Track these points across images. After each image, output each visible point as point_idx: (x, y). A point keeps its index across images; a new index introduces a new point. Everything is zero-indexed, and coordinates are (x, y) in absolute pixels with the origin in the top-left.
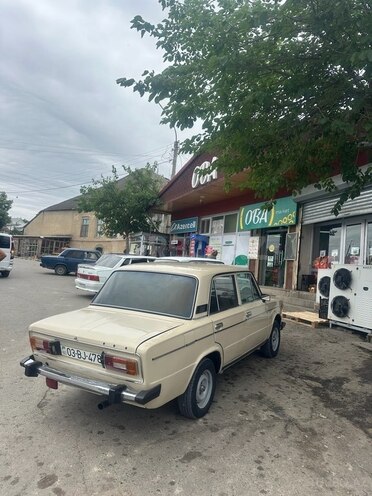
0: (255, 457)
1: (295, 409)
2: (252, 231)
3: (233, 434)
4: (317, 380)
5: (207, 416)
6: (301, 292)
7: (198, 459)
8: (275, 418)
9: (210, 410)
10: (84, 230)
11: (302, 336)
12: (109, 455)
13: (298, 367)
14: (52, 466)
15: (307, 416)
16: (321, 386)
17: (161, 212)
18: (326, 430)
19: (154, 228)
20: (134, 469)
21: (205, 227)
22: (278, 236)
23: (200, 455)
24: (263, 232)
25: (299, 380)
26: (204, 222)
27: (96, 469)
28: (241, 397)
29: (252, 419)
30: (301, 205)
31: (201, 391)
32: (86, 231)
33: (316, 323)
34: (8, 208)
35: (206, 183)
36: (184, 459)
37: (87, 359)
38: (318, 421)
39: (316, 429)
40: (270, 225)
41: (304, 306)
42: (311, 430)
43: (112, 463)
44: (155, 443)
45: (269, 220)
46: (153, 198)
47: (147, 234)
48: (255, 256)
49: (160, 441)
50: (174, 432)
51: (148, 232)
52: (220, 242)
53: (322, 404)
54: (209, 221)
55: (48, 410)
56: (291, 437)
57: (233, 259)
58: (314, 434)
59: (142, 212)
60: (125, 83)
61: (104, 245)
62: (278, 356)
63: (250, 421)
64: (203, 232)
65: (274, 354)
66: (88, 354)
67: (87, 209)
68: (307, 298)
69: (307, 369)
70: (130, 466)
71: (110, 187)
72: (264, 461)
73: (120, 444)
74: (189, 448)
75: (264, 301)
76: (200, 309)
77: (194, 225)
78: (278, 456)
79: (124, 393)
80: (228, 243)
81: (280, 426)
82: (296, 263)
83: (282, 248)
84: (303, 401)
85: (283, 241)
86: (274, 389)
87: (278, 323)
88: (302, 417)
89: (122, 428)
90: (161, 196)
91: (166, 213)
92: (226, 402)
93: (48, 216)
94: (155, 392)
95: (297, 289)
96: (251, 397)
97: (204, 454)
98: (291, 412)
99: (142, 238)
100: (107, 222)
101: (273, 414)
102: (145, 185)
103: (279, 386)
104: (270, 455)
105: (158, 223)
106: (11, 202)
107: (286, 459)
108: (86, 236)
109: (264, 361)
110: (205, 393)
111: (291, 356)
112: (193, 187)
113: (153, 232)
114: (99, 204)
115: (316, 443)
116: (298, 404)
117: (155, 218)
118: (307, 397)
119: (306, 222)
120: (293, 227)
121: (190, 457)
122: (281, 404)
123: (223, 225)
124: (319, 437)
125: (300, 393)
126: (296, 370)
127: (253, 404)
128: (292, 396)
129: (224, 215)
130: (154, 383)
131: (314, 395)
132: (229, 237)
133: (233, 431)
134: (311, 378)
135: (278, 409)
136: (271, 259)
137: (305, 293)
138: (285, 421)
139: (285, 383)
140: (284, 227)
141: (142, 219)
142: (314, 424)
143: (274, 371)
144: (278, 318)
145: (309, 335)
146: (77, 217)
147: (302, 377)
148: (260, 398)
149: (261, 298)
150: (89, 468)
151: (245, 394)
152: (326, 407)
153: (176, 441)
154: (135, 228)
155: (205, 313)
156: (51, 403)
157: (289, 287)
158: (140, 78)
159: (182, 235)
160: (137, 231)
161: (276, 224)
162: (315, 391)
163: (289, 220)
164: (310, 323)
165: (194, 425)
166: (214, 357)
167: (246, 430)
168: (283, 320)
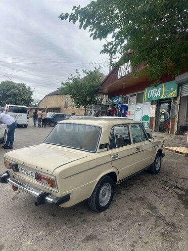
0: (131, 242)
1: (164, 208)
2: (152, 102)
3: (121, 224)
4: (182, 189)
5: (107, 211)
6: (179, 136)
7: (94, 241)
8: (150, 215)
9: (110, 207)
10: (66, 104)
11: (176, 161)
12: (40, 234)
13: (171, 180)
14: (4, 239)
15: (172, 214)
16: (184, 193)
17: (103, 93)
18: (183, 225)
19: (99, 102)
20: (52, 245)
21: (126, 100)
22: (167, 104)
23: (96, 237)
24: (158, 103)
25: (170, 189)
26: (125, 98)
27: (29, 243)
28: (131, 199)
29: (135, 214)
30: (180, 85)
31: (103, 196)
32: (67, 105)
33: (185, 153)
34: (32, 94)
35: (125, 75)
36: (85, 240)
37: (30, 176)
38: (178, 218)
39: (176, 224)
40: (162, 98)
41: (180, 144)
42: (173, 224)
43: (40, 239)
44: (70, 227)
45: (161, 95)
46: (97, 86)
47: (95, 105)
48: (154, 116)
49: (73, 226)
50: (84, 220)
51: (96, 104)
52: (134, 108)
53: (183, 206)
54: (128, 97)
55: (17, 201)
56: (158, 229)
57: (141, 118)
58: (174, 227)
59: (93, 94)
60: (63, 17)
61: (76, 112)
62: (160, 173)
63: (134, 216)
64: (125, 103)
65: (157, 172)
66: (30, 172)
67: (65, 93)
68: (182, 139)
69: (177, 182)
70: (50, 242)
71: (76, 81)
72: (136, 245)
73: (49, 226)
74: (90, 232)
75: (150, 141)
76: (102, 147)
77: (120, 100)
78: (147, 243)
79: (47, 198)
80: (139, 109)
81: (153, 220)
82: (177, 119)
83: (169, 110)
84: (171, 203)
85: (169, 107)
86: (153, 194)
87: (160, 154)
88: (169, 214)
89: (54, 215)
90: (102, 85)
91: (106, 94)
92: (121, 202)
93: (49, 98)
94: (67, 198)
95: (177, 134)
96: (137, 199)
97: (99, 237)
98: (162, 211)
99: (93, 107)
100: (75, 99)
101: (150, 211)
102: (94, 80)
103: (157, 193)
104: (142, 241)
105: (102, 99)
106: (33, 91)
107: (152, 245)
108: (67, 107)
109: (150, 176)
110: (106, 196)
111: (167, 174)
112: (119, 78)
113: (99, 104)
114: (71, 90)
115: (175, 234)
116: (166, 205)
117: (100, 97)
118: (173, 201)
119: (183, 95)
120: (175, 98)
121: (89, 238)
122: (156, 205)
123: (136, 99)
124: (177, 229)
125: (170, 198)
126: (170, 182)
127: (138, 204)
128: (164, 199)
129: (136, 93)
130: (65, 193)
131: (179, 199)
132: (139, 106)
133: (121, 222)
134: (178, 188)
135: (153, 208)
136: (162, 117)
137: (181, 136)
138: (157, 217)
139: (161, 191)
140: (170, 99)
141: (93, 98)
142: (175, 220)
143: (155, 183)
144: (160, 151)
145: (181, 161)
146: (63, 97)
147: (172, 187)
148: (143, 200)
149: (148, 139)
150: (25, 242)
151: (134, 197)
152: (185, 208)
153: (83, 227)
154: (90, 103)
155: (106, 149)
156: (20, 197)
157: (172, 133)
158: (72, 12)
159: (114, 105)
160: (90, 104)
161: (166, 97)
162: (180, 197)
163: (173, 94)
164: (182, 153)
165: (97, 216)
166: (112, 176)
167: (129, 221)
168: (163, 152)
